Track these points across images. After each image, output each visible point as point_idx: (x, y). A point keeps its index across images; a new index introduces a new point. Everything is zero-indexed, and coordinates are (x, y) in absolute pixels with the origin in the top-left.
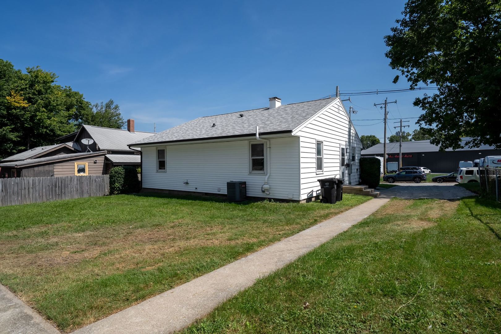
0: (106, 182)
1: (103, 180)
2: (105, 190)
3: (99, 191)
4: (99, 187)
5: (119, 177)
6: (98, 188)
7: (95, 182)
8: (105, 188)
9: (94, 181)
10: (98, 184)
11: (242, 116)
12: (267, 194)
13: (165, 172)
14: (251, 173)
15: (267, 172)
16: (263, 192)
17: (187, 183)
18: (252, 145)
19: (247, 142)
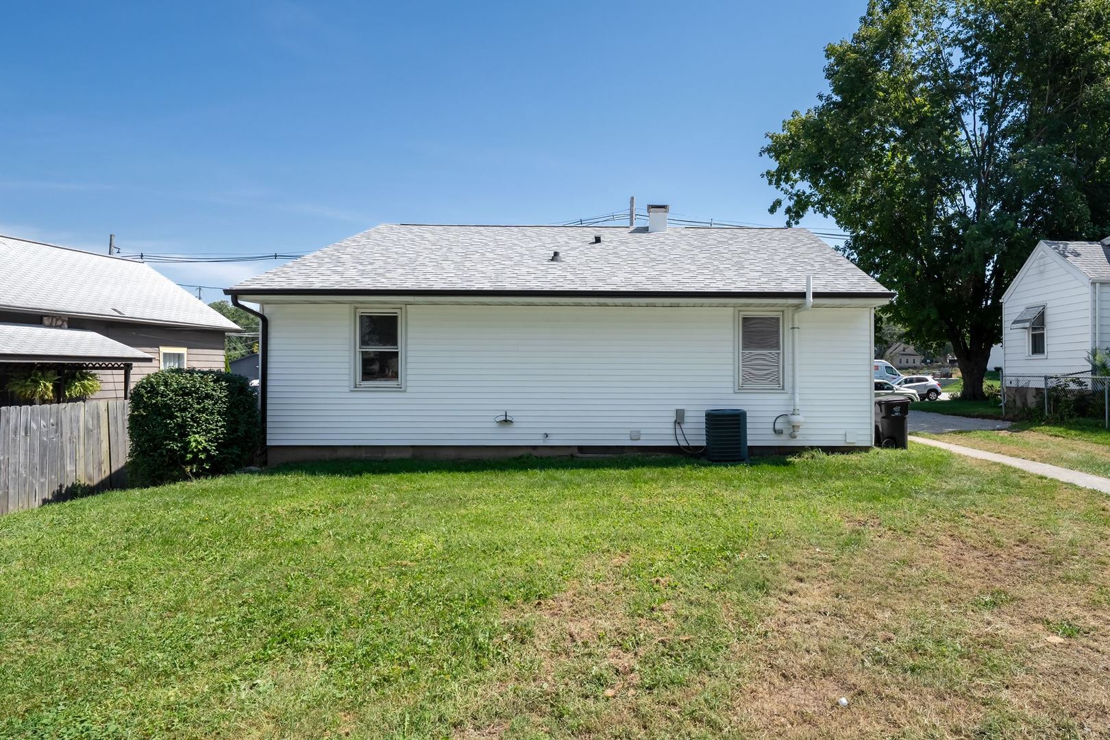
0: (69, 435)
1: (57, 424)
2: (63, 467)
3: (42, 474)
4: (42, 456)
5: (204, 410)
6: (37, 460)
7: (26, 434)
8: (62, 459)
9: (23, 433)
10: (37, 443)
11: (598, 240)
12: (793, 436)
13: (399, 389)
14: (741, 389)
15: (788, 386)
16: (778, 432)
17: (506, 421)
18: (745, 320)
19: (730, 311)
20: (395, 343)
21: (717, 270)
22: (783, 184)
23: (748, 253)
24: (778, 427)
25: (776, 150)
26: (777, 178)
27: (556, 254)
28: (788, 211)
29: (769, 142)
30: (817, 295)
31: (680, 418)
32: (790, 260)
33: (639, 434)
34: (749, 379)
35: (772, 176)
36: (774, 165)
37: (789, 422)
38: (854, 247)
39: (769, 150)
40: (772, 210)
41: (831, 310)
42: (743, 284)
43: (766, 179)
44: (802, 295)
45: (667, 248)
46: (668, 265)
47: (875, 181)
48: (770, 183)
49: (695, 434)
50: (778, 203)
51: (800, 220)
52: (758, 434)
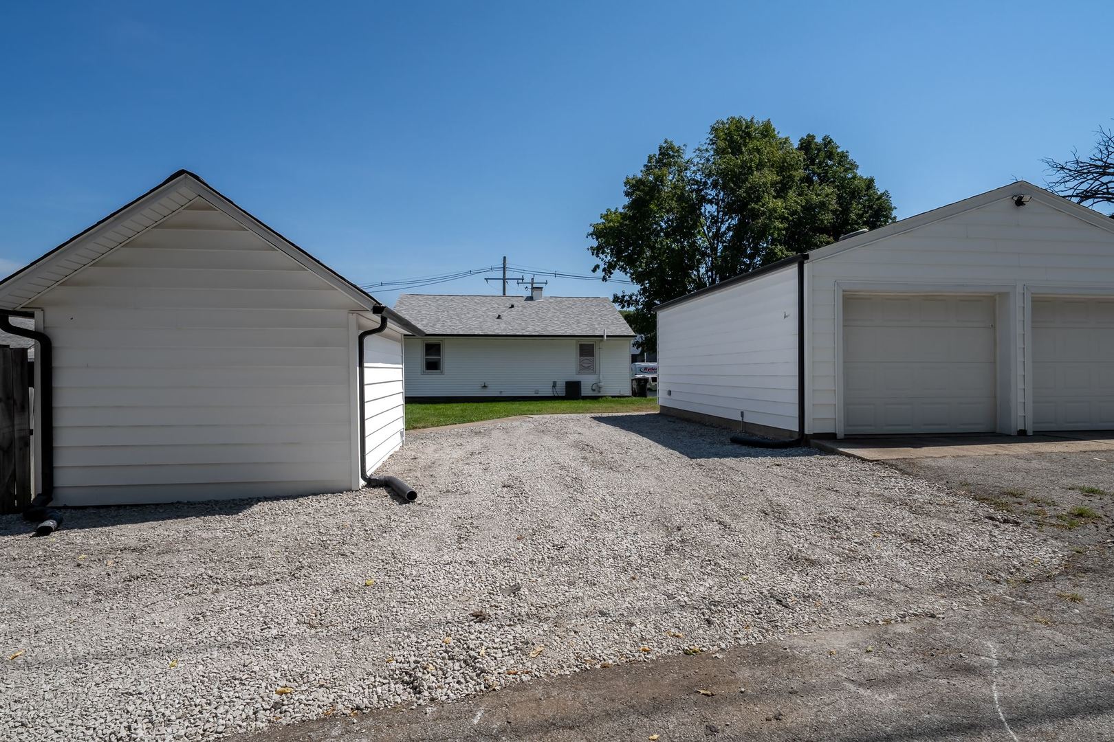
11: (512, 306)
12: (599, 392)
13: (442, 373)
14: (579, 373)
15: (598, 371)
16: (594, 390)
17: (485, 386)
18: (581, 345)
19: (575, 341)
20: (439, 355)
21: (569, 325)
22: (600, 255)
23: (581, 314)
24: (593, 388)
25: (597, 234)
26: (597, 251)
27: (499, 316)
28: (604, 270)
29: (591, 230)
30: (607, 336)
31: (554, 385)
32: (599, 319)
33: (538, 391)
34: (582, 369)
35: (594, 250)
36: (595, 243)
37: (598, 386)
38: (644, 294)
39: (592, 234)
40: (594, 270)
41: (613, 341)
42: (580, 331)
43: (590, 251)
44: (602, 336)
45: (545, 311)
46: (548, 321)
47: (653, 258)
48: (593, 254)
49: (561, 390)
50: (597, 267)
51: (611, 276)
52: (585, 391)
